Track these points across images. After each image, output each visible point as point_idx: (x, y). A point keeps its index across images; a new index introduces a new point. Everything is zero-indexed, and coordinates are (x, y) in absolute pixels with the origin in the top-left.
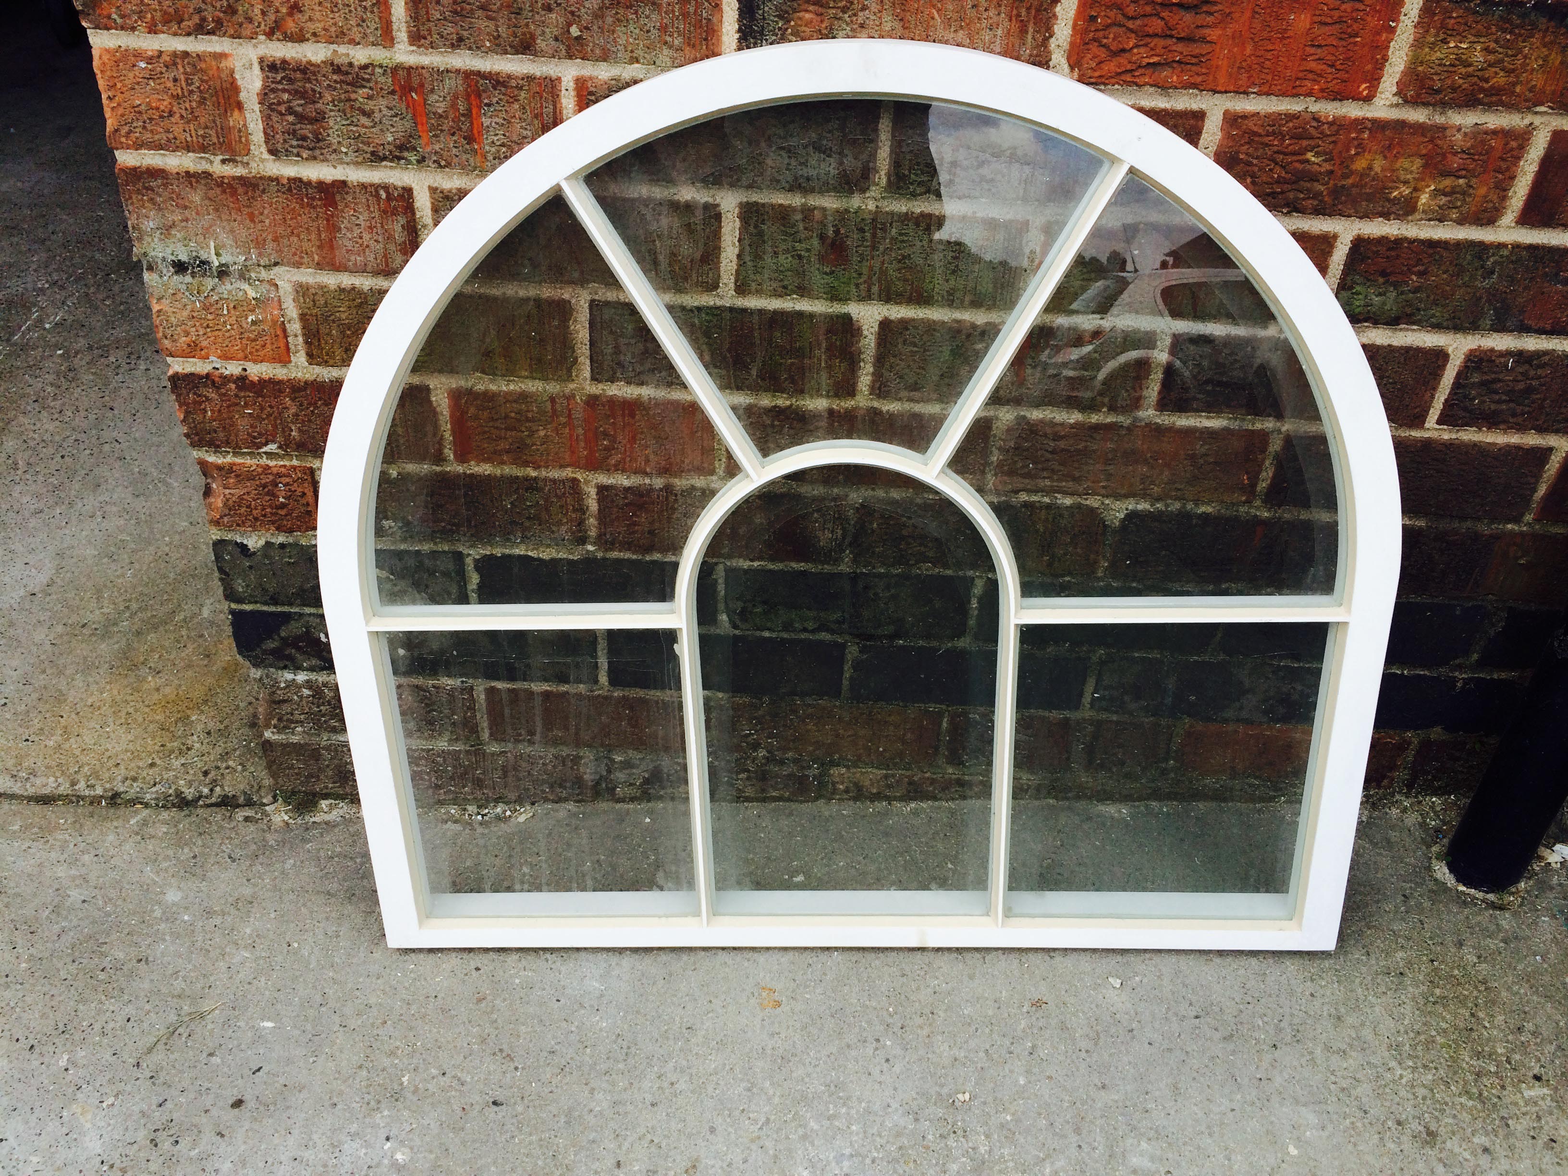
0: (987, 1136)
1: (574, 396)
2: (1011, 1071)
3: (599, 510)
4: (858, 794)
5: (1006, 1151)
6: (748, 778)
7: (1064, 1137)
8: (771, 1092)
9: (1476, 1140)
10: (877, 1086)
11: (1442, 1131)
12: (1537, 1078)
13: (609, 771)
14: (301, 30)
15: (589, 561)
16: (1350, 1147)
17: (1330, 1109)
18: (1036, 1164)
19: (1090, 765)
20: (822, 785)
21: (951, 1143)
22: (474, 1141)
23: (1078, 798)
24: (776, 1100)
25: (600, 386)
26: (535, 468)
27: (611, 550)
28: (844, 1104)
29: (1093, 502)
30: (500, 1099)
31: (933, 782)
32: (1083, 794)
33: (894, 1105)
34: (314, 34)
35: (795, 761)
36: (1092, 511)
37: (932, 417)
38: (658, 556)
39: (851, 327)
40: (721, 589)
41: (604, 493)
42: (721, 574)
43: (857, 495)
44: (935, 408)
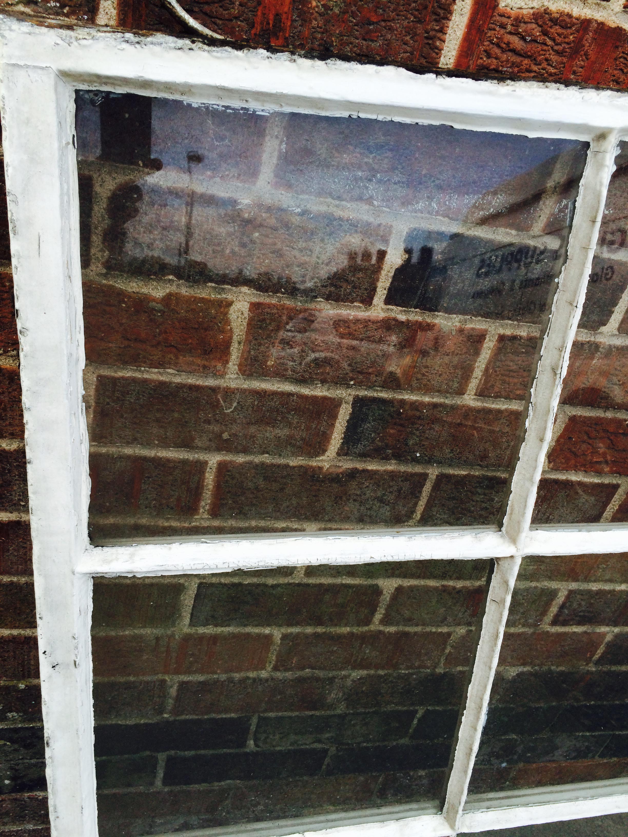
1: (174, 635)
15: (163, 723)
25: (195, 628)
26: (135, 676)
27: (182, 715)
37: (416, 633)
38: (213, 715)
39: (377, 591)
40: (253, 728)
41: (183, 686)
42: (255, 720)
43: (357, 674)
44: (419, 629)
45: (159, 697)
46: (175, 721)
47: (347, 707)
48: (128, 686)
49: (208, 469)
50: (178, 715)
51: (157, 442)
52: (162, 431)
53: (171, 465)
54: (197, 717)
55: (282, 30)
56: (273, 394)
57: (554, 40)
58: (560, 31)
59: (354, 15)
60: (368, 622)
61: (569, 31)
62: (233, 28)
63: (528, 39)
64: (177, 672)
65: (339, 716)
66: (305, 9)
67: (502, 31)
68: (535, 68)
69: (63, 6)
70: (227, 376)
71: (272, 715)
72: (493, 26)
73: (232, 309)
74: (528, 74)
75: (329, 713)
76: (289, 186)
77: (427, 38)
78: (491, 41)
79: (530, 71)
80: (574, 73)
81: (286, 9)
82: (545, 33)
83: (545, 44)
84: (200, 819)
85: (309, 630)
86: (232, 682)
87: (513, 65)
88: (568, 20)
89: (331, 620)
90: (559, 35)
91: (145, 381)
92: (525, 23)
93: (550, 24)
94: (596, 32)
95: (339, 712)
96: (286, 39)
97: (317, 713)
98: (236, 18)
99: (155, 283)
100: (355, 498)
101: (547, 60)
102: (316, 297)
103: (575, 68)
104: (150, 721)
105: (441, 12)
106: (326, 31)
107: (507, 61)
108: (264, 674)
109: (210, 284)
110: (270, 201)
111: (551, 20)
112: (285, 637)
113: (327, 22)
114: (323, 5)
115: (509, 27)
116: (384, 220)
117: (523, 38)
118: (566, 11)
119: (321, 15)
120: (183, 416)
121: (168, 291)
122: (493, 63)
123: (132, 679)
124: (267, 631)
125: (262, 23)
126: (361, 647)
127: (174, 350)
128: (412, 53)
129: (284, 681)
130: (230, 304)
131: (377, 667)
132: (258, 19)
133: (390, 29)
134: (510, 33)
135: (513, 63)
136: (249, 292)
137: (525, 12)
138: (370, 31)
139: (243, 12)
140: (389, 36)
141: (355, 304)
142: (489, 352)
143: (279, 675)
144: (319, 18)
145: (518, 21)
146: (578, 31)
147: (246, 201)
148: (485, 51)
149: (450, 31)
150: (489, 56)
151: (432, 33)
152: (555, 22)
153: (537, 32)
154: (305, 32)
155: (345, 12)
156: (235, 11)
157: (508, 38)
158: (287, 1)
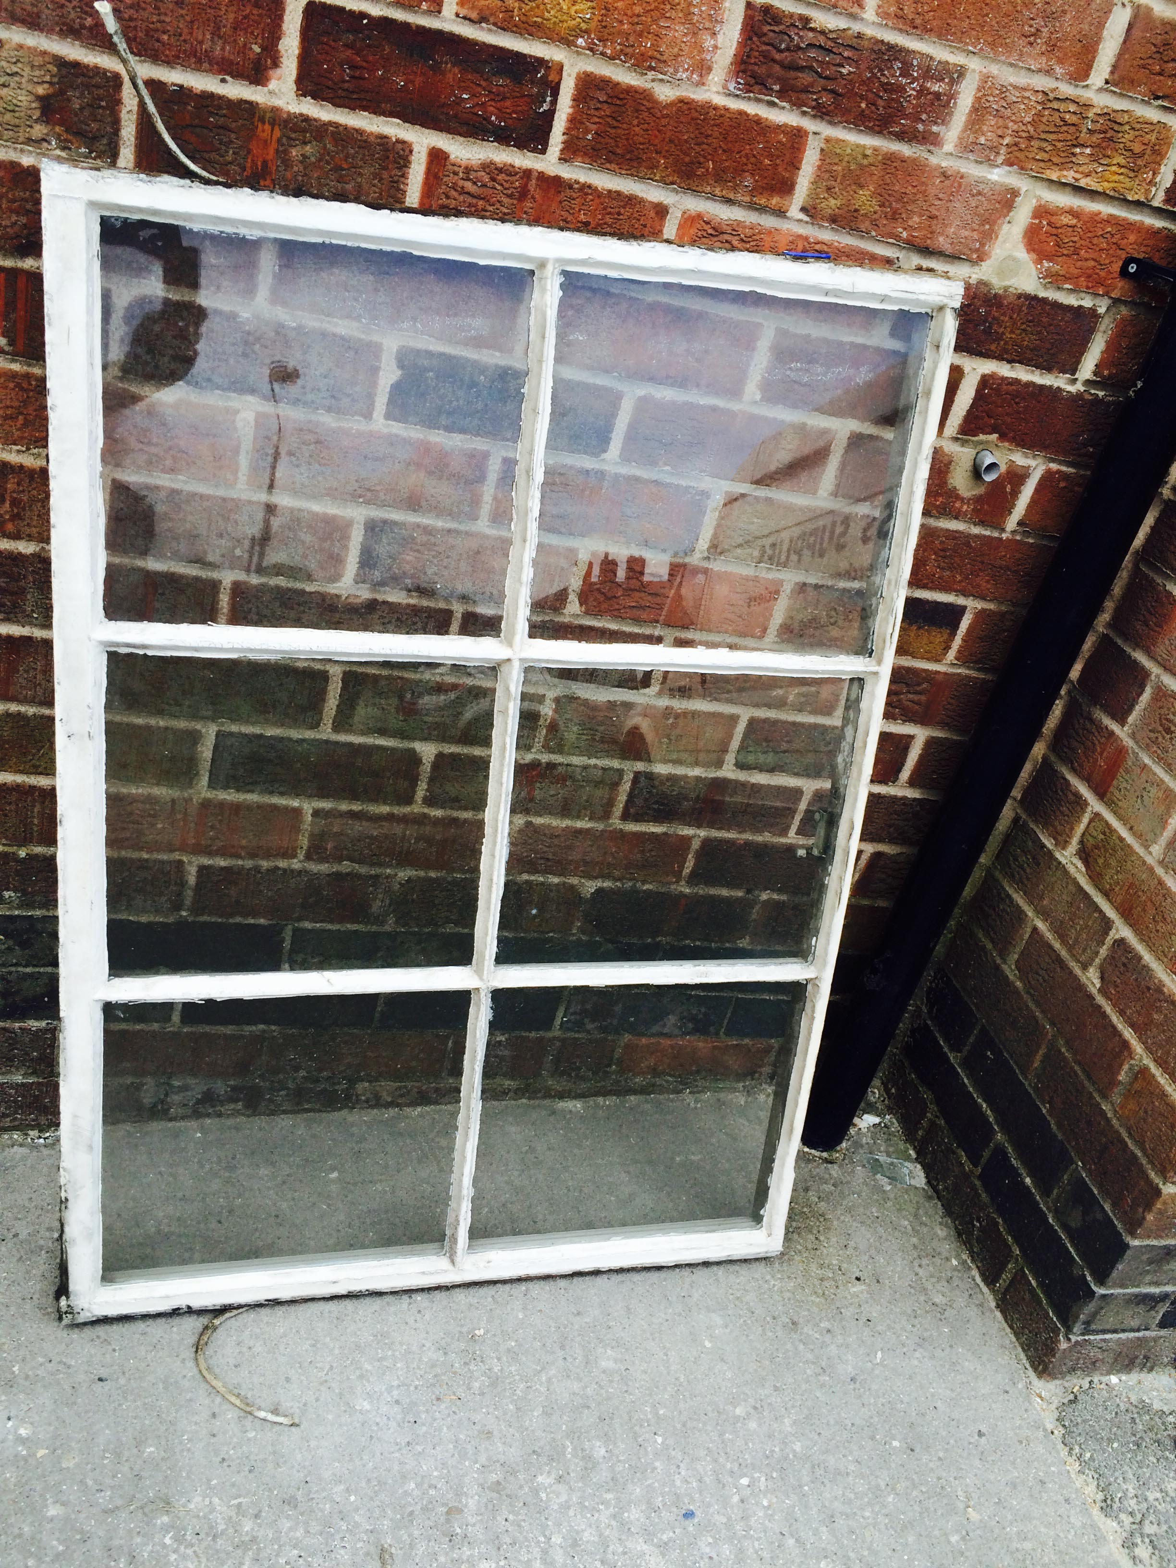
0: (499, 1359)
1: (191, 799)
2: (512, 1309)
3: (197, 884)
4: (376, 1102)
5: (513, 1369)
6: (287, 1095)
7: (553, 1353)
8: (332, 1345)
9: (822, 1325)
10: (413, 1332)
11: (801, 1320)
12: (858, 1279)
13: (166, 1095)
14: (19, 531)
15: (182, 924)
16: (744, 1338)
17: (730, 1312)
18: (535, 1375)
19: (557, 1072)
20: (348, 1097)
21: (472, 1367)
22: (86, 1412)
23: (545, 1097)
24: (337, 1351)
25: (214, 792)
26: (148, 852)
27: (202, 915)
28: (390, 1348)
29: (574, 881)
30: (103, 1376)
31: (437, 1090)
32: (549, 1094)
33: (427, 1345)
34: (29, 536)
35: (328, 1078)
36: (572, 887)
37: (466, 821)
38: (238, 919)
39: (414, 759)
40: (287, 945)
41: (203, 872)
42: (288, 934)
43: (404, 874)
44: (469, 815)
45: (176, 884)
46: (194, 922)
47: (396, 922)
48: (141, 865)
49: (223, 588)
50: (199, 915)
51: (170, 555)
54: (220, 920)
55: (270, 173)
57: (502, 185)
58: (507, 178)
59: (328, 163)
60: (409, 800)
61: (514, 178)
62: (228, 170)
63: (480, 184)
64: (197, 850)
65: (388, 934)
66: (287, 157)
67: (456, 177)
68: (491, 208)
69: (91, 152)
70: (237, 487)
71: (307, 925)
72: (447, 173)
73: (239, 417)
74: (484, 214)
75: (375, 929)
76: (284, 304)
77: (392, 182)
78: (448, 186)
79: (485, 211)
80: (525, 213)
81: (271, 158)
82: (493, 179)
83: (495, 189)
84: (228, 1086)
85: (343, 806)
86: (259, 872)
87: (470, 206)
88: (511, 169)
89: (367, 794)
90: (506, 181)
92: (475, 171)
93: (496, 172)
94: (537, 181)
95: (387, 928)
96: (273, 180)
97: (362, 928)
98: (230, 163)
99: (166, 389)
101: (499, 202)
103: (525, 210)
104: (166, 920)
105: (402, 162)
106: (305, 175)
107: (464, 202)
108: (296, 864)
110: (268, 317)
111: (496, 169)
112: (316, 813)
113: (305, 168)
114: (302, 155)
115: (461, 174)
116: (376, 338)
117: (475, 183)
118: (509, 163)
119: (301, 162)
121: (179, 397)
122: (453, 204)
123: (145, 855)
124: (295, 803)
125: (252, 167)
126: (404, 834)
129: (317, 875)
130: (237, 412)
132: (249, 165)
133: (360, 174)
134: (463, 179)
135: (470, 204)
136: (253, 400)
137: (474, 162)
138: (341, 176)
139: (236, 159)
140: (359, 180)
141: (356, 418)
143: (314, 867)
144: (299, 165)
145: (468, 170)
146: (522, 178)
147: (246, 315)
148: (444, 193)
149: (410, 177)
150: (448, 197)
151: (396, 178)
152: (500, 170)
153: (486, 179)
154: (288, 175)
155: (320, 160)
156: (229, 158)
157: (461, 183)
158: (272, 151)
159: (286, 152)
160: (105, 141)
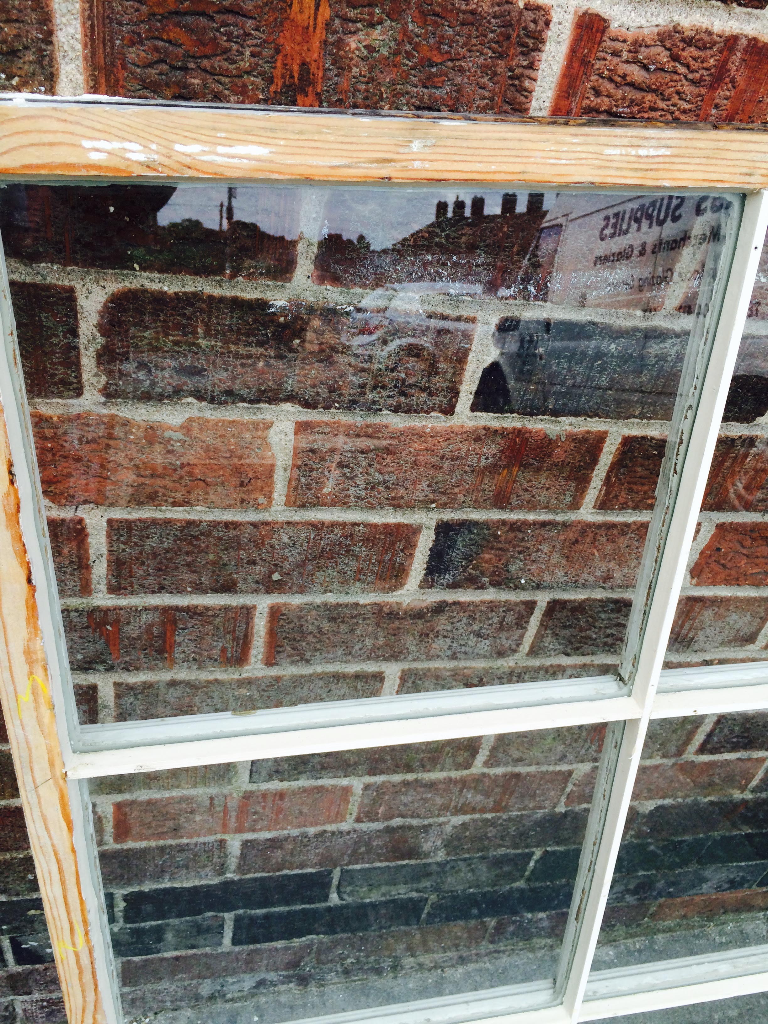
1: (231, 794)
3: (242, 854)
4: (420, 968)
13: (223, 987)
15: (227, 884)
20: (393, 969)
25: (256, 785)
26: (188, 838)
27: (248, 873)
37: (528, 774)
38: (287, 872)
40: (335, 882)
41: (246, 844)
42: (336, 875)
43: (457, 820)
44: (532, 769)
45: (220, 857)
46: (241, 880)
47: (448, 854)
48: (182, 849)
49: (257, 615)
50: (244, 874)
51: (189, 589)
52: (195, 577)
53: (210, 613)
54: (267, 875)
55: (312, 83)
56: (332, 526)
57: (688, 66)
58: (697, 53)
59: (409, 55)
60: (468, 765)
61: (708, 52)
62: (245, 86)
63: (652, 67)
64: (239, 830)
65: (439, 865)
66: (342, 53)
67: (616, 60)
68: (662, 105)
69: (10, 77)
70: (273, 509)
71: (357, 867)
72: (602, 54)
73: (273, 431)
74: (652, 114)
75: (425, 861)
77: (511, 78)
78: (600, 75)
79: (653, 109)
80: (717, 107)
81: (315, 56)
82: (675, 58)
83: (676, 73)
84: (280, 975)
85: (397, 778)
86: (306, 837)
87: (632, 104)
88: (706, 38)
89: (423, 766)
90: (695, 59)
91: (168, 522)
92: (647, 46)
93: (681, 45)
94: (746, 51)
95: (439, 859)
96: (318, 95)
97: (413, 862)
98: (248, 73)
99: (169, 408)
100: (445, 634)
101: (678, 93)
102: (381, 410)
103: (717, 101)
104: (211, 882)
105: (530, 42)
106: (371, 80)
107: (624, 98)
108: (345, 826)
109: (241, 404)
110: (312, 299)
111: (683, 40)
112: (367, 787)
113: (371, 68)
114: (366, 47)
115: (625, 55)
116: (465, 311)
117: (645, 67)
118: (704, 26)
119: (365, 59)
120: (221, 558)
121: (187, 416)
122: (604, 103)
123: (185, 841)
124: (344, 782)
125: (283, 77)
126: (461, 791)
127: (202, 484)
128: (492, 99)
129: (369, 833)
130: (268, 426)
131: (483, 810)
132: (278, 72)
133: (461, 70)
134: (627, 62)
135: (632, 101)
136: (292, 409)
137: (646, 31)
138: (430, 77)
139: (257, 65)
140: (459, 80)
141: (433, 414)
142: (611, 457)
143: (364, 826)
144: (362, 64)
145: (637, 45)
146: (721, 52)
148: (593, 88)
149: (543, 66)
150: (598, 93)
151: (518, 71)
152: (688, 42)
153: (664, 57)
154: (344, 83)
155: (397, 53)
156: (245, 64)
157: (624, 68)
158: (316, 44)
159: (339, 44)
160: (31, 57)
